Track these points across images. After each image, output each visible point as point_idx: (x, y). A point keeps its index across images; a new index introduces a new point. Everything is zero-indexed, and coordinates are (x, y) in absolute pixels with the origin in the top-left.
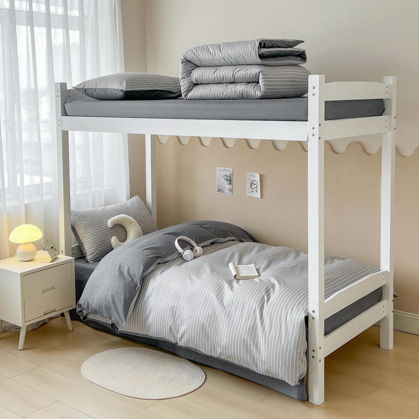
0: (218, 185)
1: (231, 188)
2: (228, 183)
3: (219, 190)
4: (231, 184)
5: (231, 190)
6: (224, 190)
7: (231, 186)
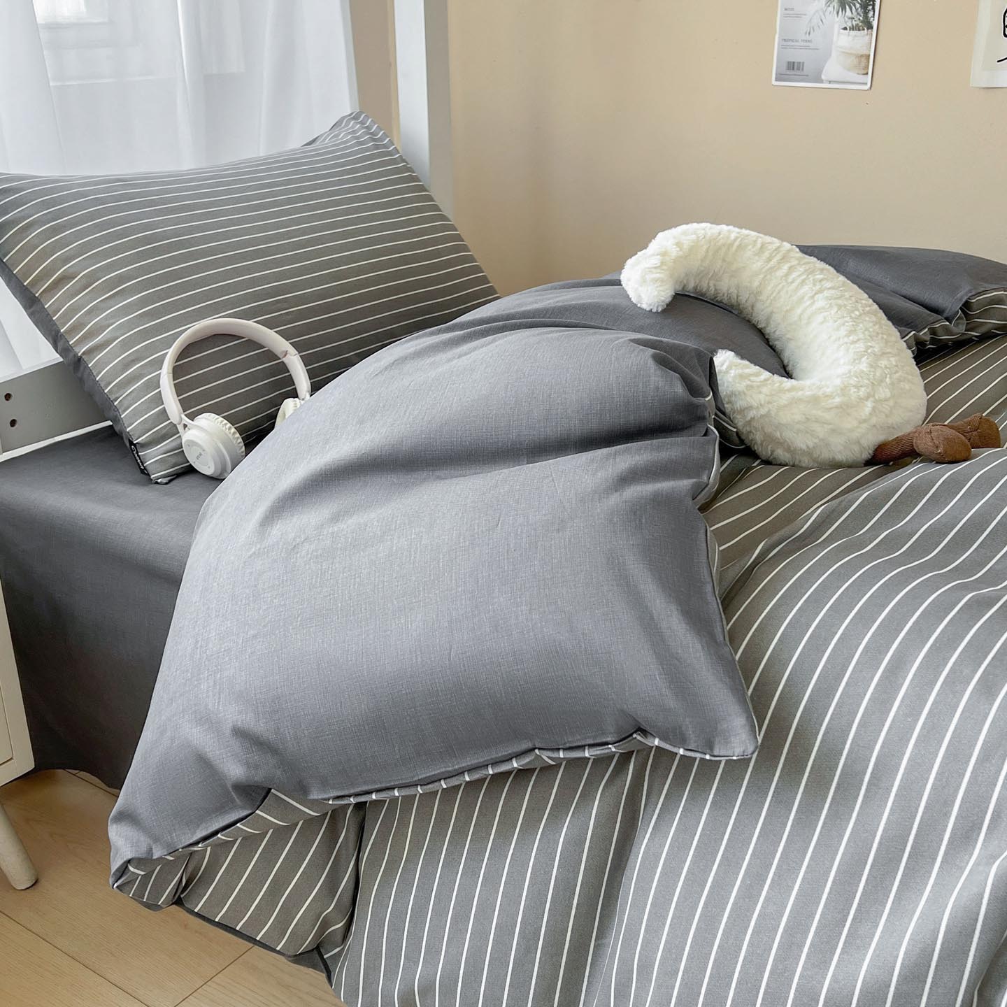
0: (786, 42)
1: (866, 52)
2: (849, 24)
3: (792, 66)
4: (870, 27)
5: (866, 63)
6: (825, 62)
7: (868, 37)
